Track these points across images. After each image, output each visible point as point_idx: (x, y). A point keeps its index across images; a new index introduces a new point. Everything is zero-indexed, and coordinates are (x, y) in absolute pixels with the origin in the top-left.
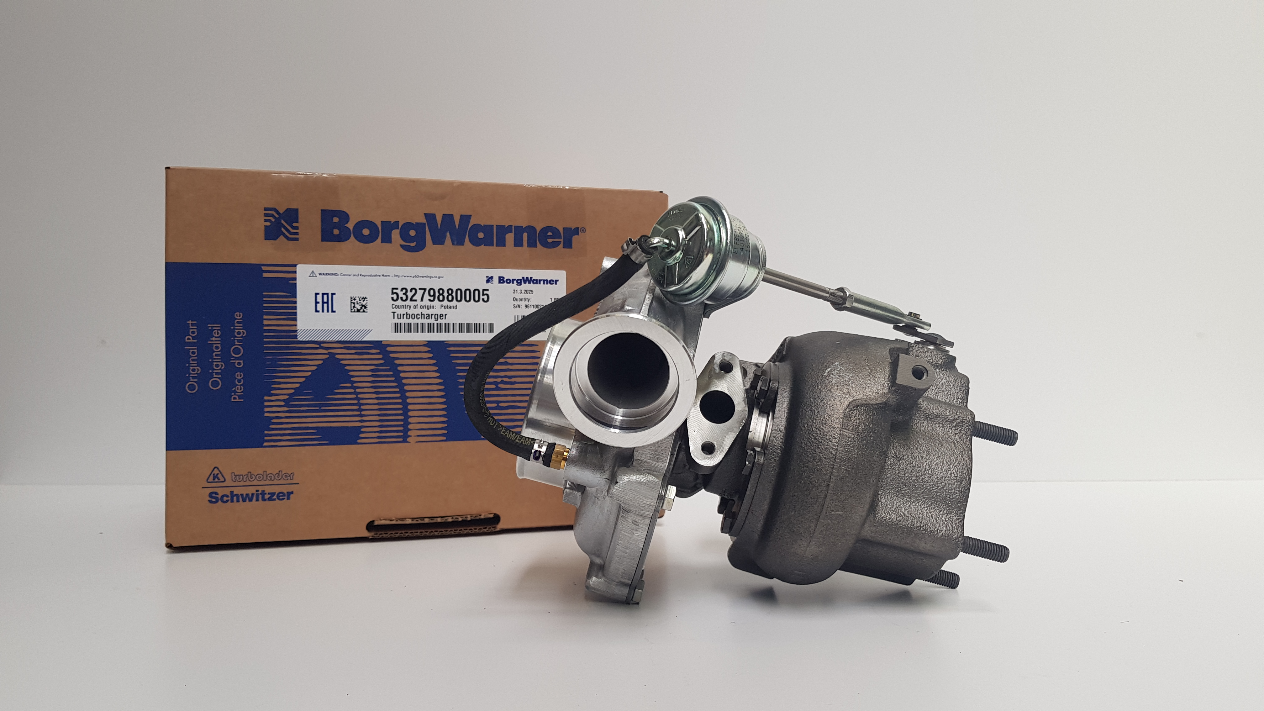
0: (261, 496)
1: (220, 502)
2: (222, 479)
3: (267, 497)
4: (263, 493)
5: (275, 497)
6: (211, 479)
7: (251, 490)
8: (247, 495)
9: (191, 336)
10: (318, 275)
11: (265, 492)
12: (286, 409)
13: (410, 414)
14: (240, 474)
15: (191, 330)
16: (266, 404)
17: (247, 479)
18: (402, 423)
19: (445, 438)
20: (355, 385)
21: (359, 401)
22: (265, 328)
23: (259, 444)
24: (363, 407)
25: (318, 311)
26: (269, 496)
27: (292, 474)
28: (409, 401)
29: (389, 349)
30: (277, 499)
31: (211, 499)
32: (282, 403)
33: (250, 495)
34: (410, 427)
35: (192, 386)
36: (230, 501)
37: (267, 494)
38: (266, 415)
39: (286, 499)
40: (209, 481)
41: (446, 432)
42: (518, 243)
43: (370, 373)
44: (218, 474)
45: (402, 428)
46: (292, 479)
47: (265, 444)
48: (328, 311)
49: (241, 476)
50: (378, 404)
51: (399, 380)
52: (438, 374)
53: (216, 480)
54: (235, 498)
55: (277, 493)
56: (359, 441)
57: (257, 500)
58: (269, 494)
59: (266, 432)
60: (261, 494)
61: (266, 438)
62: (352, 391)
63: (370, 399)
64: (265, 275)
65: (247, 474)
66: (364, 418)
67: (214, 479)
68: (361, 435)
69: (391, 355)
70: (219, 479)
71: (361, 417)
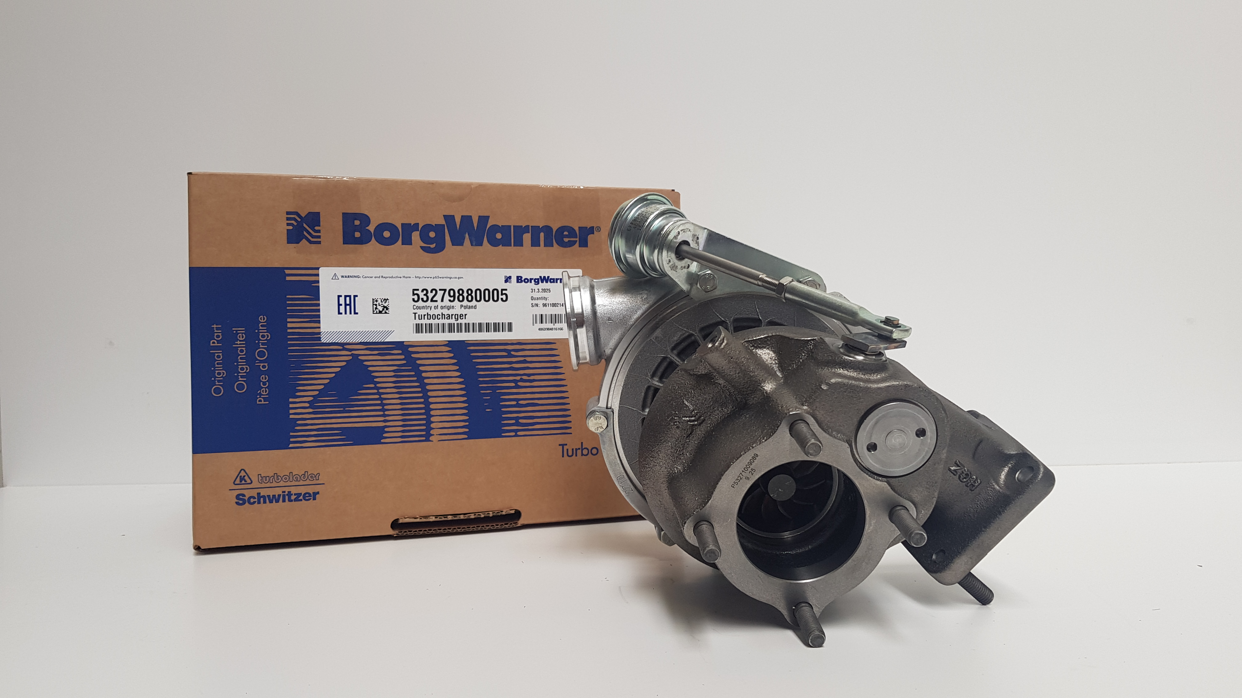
0: (287, 497)
1: (247, 503)
2: (249, 481)
3: (293, 497)
4: (290, 494)
5: (301, 498)
6: (238, 481)
7: (278, 491)
8: (274, 496)
9: (216, 340)
10: (340, 277)
11: (292, 493)
12: (311, 410)
13: (432, 413)
14: (266, 476)
15: (216, 334)
16: (291, 406)
17: (273, 479)
18: (425, 422)
19: (466, 436)
20: (378, 385)
21: (382, 402)
22: (289, 331)
23: (284, 445)
24: (386, 407)
25: (341, 314)
26: (296, 496)
27: (318, 475)
28: (431, 400)
29: (410, 349)
30: (303, 500)
31: (238, 501)
32: (307, 405)
33: (277, 496)
34: (432, 425)
35: (217, 390)
36: (257, 503)
37: (293, 494)
38: (291, 416)
39: (312, 499)
40: (236, 483)
41: (467, 430)
42: (535, 243)
43: (392, 374)
44: (244, 476)
45: (424, 427)
46: (318, 480)
47: (291, 445)
48: (351, 313)
49: (268, 478)
50: (401, 404)
51: (421, 379)
52: (458, 374)
53: (243, 482)
54: (262, 499)
55: (303, 494)
56: (382, 441)
57: (284, 501)
58: (295, 494)
59: (291, 434)
60: (287, 494)
61: (291, 440)
62: (376, 391)
63: (392, 399)
64: (288, 278)
65: (273, 475)
66: (387, 418)
67: (241, 482)
68: (385, 435)
69: (413, 355)
70: (245, 481)
71: (385, 417)
